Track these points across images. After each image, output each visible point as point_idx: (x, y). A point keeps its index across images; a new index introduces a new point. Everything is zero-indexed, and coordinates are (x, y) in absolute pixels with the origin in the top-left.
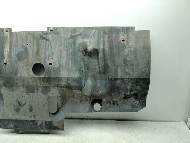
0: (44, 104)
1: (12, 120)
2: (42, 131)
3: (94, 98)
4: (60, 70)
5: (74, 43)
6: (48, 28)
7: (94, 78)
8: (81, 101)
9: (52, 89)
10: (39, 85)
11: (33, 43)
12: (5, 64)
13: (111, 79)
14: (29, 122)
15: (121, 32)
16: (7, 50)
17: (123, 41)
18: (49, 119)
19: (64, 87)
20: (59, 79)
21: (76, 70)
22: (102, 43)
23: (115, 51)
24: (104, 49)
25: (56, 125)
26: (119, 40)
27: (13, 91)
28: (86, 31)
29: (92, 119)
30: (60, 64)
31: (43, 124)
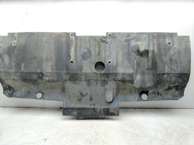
0: (102, 94)
1: (75, 108)
2: (101, 116)
3: (142, 90)
4: (117, 67)
5: (129, 45)
6: (107, 33)
7: (143, 74)
8: (131, 92)
9: (109, 82)
10: (99, 79)
11: (95, 45)
12: (72, 62)
13: (160, 74)
14: (90, 109)
15: (167, 37)
16: (73, 51)
17: (169, 44)
18: (106, 107)
19: (119, 81)
20: (117, 74)
21: (131, 67)
22: (152, 45)
23: (162, 51)
24: (153, 50)
25: (112, 111)
26: (166, 43)
27: (76, 84)
28: (138, 36)
29: (135, 108)
30: (117, 63)
31: (102, 111)
